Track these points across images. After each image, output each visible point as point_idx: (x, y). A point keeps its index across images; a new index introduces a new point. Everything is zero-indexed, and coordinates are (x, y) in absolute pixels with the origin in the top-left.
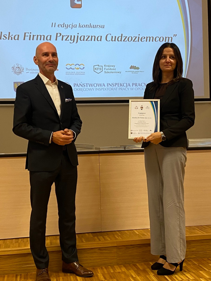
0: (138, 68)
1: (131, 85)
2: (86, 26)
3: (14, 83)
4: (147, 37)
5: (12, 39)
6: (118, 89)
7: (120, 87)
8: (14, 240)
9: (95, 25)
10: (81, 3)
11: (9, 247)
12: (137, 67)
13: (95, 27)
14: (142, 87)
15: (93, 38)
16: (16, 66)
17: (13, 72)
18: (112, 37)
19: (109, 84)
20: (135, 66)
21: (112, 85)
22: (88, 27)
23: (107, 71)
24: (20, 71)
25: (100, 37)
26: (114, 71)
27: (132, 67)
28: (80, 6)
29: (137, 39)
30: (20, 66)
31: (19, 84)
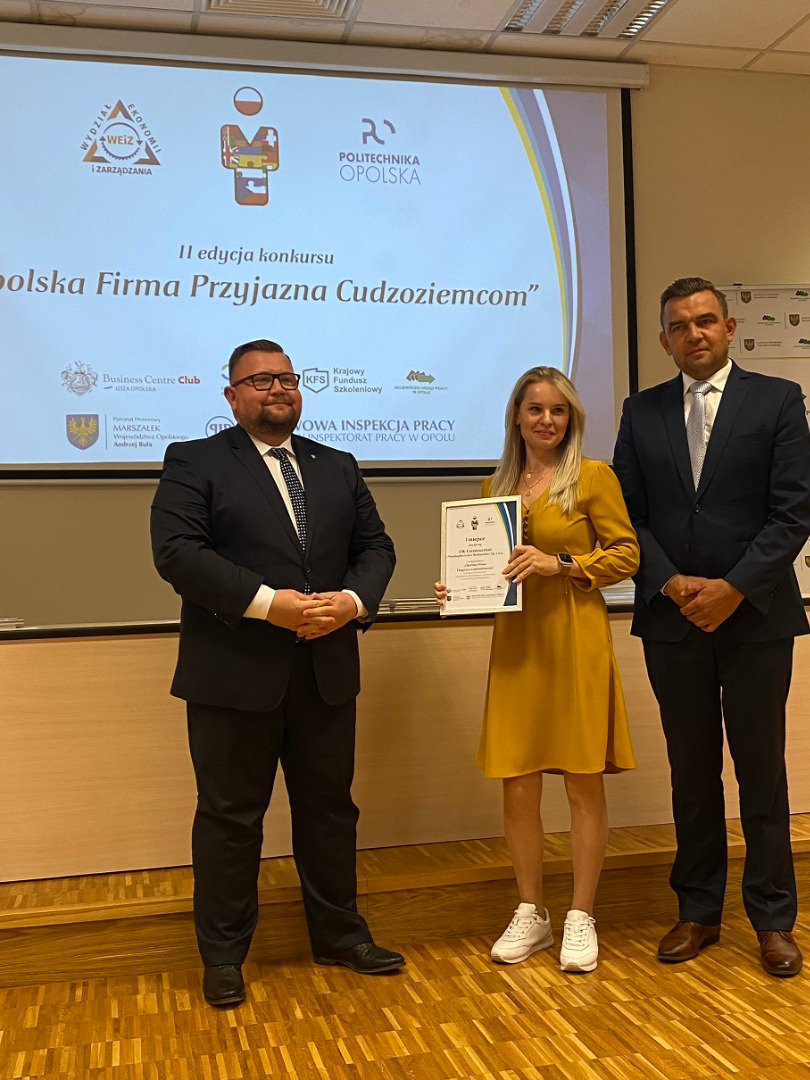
0: (430, 379)
1: (411, 426)
2: (280, 257)
3: (69, 417)
4: (455, 292)
5: (62, 291)
6: (373, 438)
7: (379, 432)
8: (65, 882)
9: (307, 256)
10: (265, 192)
11: (51, 904)
12: (427, 374)
13: (307, 259)
14: (443, 433)
15: (302, 291)
16: (75, 368)
17: (66, 387)
18: (356, 289)
19: (348, 422)
20: (421, 372)
21: (357, 426)
22: (286, 260)
23: (341, 385)
24: (86, 384)
25: (321, 289)
26: (363, 385)
27: (412, 376)
28: (262, 200)
29: (426, 297)
30: (86, 368)
31: (83, 420)
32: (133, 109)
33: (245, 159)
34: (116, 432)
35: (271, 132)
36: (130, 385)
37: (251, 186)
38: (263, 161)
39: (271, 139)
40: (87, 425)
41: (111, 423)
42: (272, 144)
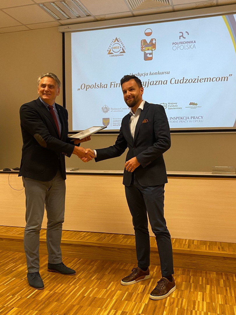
0: (196, 104)
1: (190, 118)
2: (155, 74)
3: (103, 119)
4: (205, 79)
5: (102, 88)
6: (179, 122)
7: (180, 120)
12: (195, 103)
13: (162, 73)
14: (199, 120)
15: (160, 82)
16: (104, 107)
17: (103, 111)
18: (176, 80)
19: (172, 118)
20: (193, 102)
21: (174, 119)
22: (157, 74)
23: (170, 107)
24: (107, 111)
25: (166, 81)
26: (176, 107)
27: (191, 104)
28: (151, 59)
29: (196, 81)
30: (107, 106)
31: (106, 119)
32: (119, 39)
33: (147, 48)
34: (114, 122)
35: (154, 40)
36: (117, 110)
37: (148, 56)
38: (152, 48)
39: (154, 42)
40: (107, 121)
41: (112, 120)
42: (154, 43)
